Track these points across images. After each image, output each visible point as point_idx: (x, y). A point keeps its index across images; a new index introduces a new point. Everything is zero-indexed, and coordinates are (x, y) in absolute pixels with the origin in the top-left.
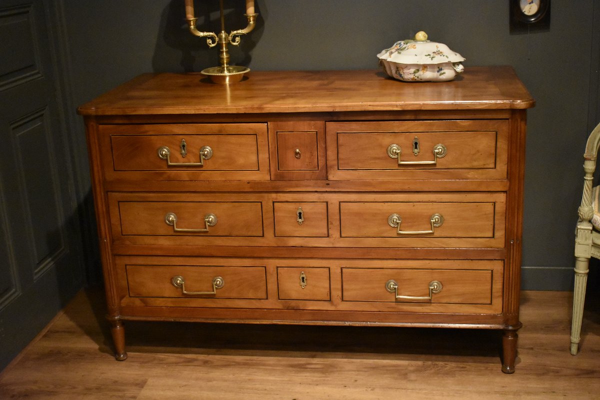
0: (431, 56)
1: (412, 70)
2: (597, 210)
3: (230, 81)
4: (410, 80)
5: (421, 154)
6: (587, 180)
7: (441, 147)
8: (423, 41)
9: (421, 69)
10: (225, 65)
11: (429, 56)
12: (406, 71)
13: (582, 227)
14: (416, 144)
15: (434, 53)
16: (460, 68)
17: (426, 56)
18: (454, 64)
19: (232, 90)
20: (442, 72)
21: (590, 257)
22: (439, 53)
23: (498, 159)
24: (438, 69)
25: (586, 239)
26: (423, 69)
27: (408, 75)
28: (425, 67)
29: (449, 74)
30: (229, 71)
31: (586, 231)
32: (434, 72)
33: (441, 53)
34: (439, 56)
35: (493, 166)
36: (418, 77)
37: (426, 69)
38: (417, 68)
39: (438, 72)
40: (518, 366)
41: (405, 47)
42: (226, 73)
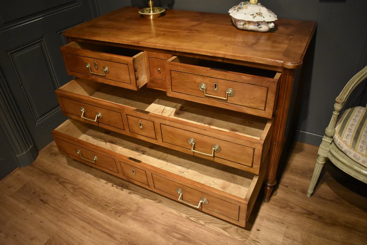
0: (254, 16)
1: (242, 23)
2: (338, 132)
3: (153, 17)
4: (241, 29)
5: (218, 92)
6: (334, 114)
7: (231, 91)
8: (254, 4)
9: (247, 23)
10: (151, 8)
11: (253, 16)
12: (239, 23)
13: (325, 140)
14: (216, 85)
15: (257, 13)
16: (272, 25)
17: (251, 15)
18: (268, 23)
19: (154, 23)
20: (260, 26)
21: (326, 157)
22: (260, 14)
23: (267, 105)
24: (257, 25)
25: (326, 147)
26: (248, 24)
27: (240, 25)
28: (249, 22)
29: (264, 28)
30: (154, 11)
31: (327, 143)
32: (255, 26)
33: (261, 14)
34: (259, 16)
35: (263, 108)
36: (245, 28)
37: (250, 23)
38: (245, 22)
39: (257, 26)
40: (274, 197)
41: (242, 7)
42: (151, 13)
